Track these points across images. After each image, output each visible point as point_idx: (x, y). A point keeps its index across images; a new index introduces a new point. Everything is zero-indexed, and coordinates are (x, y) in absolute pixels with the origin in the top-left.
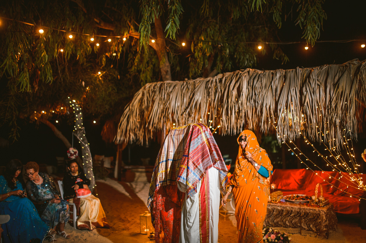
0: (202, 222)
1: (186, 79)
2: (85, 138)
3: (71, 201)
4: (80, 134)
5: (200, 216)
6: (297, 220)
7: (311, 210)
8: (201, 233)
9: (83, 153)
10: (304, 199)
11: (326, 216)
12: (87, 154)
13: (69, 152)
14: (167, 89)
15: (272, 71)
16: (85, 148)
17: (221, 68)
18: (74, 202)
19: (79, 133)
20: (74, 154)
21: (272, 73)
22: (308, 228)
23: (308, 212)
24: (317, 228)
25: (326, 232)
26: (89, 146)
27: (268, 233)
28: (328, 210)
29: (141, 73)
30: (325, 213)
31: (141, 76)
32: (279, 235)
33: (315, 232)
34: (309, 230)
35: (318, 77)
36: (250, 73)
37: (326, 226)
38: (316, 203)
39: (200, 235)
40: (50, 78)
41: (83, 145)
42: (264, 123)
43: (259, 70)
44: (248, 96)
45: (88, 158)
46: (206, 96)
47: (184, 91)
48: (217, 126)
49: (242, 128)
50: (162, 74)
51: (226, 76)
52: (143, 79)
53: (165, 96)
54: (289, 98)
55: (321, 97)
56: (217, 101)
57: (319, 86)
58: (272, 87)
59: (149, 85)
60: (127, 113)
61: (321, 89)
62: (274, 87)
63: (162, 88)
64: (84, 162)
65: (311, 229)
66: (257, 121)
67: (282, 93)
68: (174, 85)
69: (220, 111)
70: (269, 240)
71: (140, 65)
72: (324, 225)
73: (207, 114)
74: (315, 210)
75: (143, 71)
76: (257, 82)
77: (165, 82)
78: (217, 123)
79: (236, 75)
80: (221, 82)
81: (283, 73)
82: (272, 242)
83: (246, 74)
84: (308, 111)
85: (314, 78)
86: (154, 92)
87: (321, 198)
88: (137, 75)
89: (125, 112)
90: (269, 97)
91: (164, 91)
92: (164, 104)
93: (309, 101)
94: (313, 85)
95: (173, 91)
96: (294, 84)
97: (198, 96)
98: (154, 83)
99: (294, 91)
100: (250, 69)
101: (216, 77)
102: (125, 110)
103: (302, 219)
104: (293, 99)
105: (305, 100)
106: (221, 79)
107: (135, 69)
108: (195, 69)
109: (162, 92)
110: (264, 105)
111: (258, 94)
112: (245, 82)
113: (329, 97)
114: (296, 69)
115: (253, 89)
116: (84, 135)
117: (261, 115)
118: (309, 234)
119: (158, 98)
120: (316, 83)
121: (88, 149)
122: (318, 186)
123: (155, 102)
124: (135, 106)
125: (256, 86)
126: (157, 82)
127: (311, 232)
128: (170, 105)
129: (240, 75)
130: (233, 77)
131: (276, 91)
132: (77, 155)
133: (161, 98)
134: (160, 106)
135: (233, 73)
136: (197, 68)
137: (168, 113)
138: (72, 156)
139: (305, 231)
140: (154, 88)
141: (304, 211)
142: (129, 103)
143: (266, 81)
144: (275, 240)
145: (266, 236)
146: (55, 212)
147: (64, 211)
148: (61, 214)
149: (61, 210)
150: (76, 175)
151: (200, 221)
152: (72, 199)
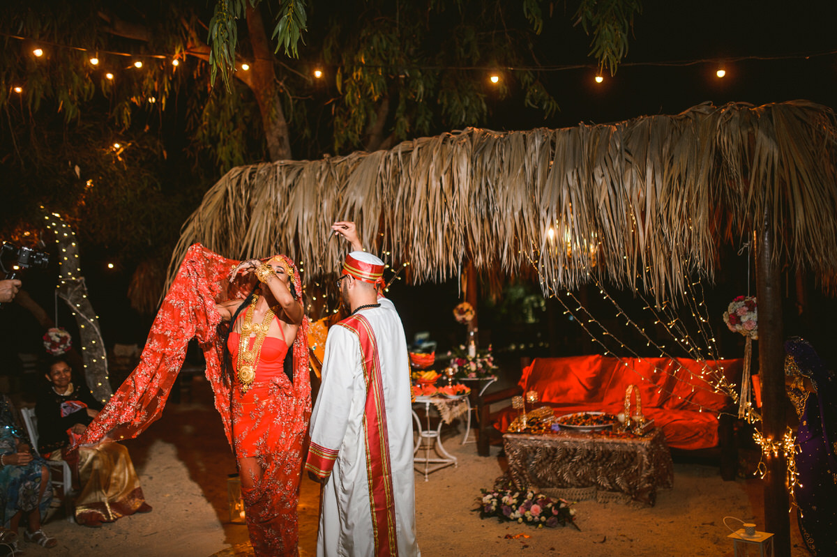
0: (373, 479)
1: (326, 156)
2: (88, 303)
3: (57, 458)
4: (75, 294)
5: (368, 467)
6: (586, 469)
7: (617, 444)
8: (373, 503)
9: (83, 339)
10: (601, 423)
11: (649, 456)
12: (94, 342)
13: (49, 339)
14: (281, 180)
15: (523, 133)
16: (88, 326)
17: (408, 130)
18: (64, 457)
19: (71, 291)
20: (61, 343)
21: (524, 136)
22: (611, 486)
23: (611, 449)
24: (631, 483)
25: (650, 492)
26: (97, 322)
27: (526, 501)
28: (653, 442)
29: (219, 145)
30: (647, 450)
31: (219, 150)
32: (550, 505)
33: (627, 494)
34: (613, 490)
35: (627, 144)
36: (475, 137)
37: (649, 479)
38: (628, 429)
39: (372, 507)
41: (84, 321)
42: (509, 252)
43: (493, 132)
44: (470, 191)
45: (96, 351)
46: (374, 193)
47: (321, 184)
48: (403, 263)
49: (460, 267)
50: (270, 145)
51: (419, 146)
52: (223, 158)
53: (279, 195)
54: (565, 193)
55: (634, 188)
56: (401, 203)
57: (631, 163)
58: (524, 167)
59: (236, 171)
60: (187, 240)
61: (634, 171)
62: (528, 167)
63: (271, 176)
64: (86, 360)
65: (617, 488)
66: (493, 247)
67: (548, 181)
68: (297, 171)
69: (409, 227)
70: (526, 518)
71: (216, 125)
72: (645, 476)
73: (378, 236)
74: (625, 444)
75: (224, 140)
76: (490, 159)
77: (277, 163)
78: (401, 256)
79: (443, 143)
80: (409, 159)
81: (548, 137)
82: (533, 523)
83: (465, 140)
84: (607, 221)
85: (618, 146)
86: (250, 187)
87: (636, 418)
88: (211, 148)
89: (182, 236)
90: (519, 193)
91: (276, 185)
92: (276, 215)
93: (607, 198)
94: (616, 163)
95: (295, 184)
96: (574, 162)
97: (355, 194)
98: (251, 166)
99: (575, 177)
100: (475, 129)
101: (395, 148)
102: (182, 233)
103: (597, 467)
104: (573, 194)
105: (600, 197)
106: (407, 154)
107: (204, 134)
108: (347, 133)
109: (270, 187)
110: (508, 211)
111: (494, 184)
112: (462, 159)
113: (652, 187)
114: (579, 126)
115: (481, 174)
116: (84, 296)
117: (501, 234)
118: (613, 498)
119: (261, 201)
120: (622, 157)
121: (97, 329)
122: (629, 390)
123: (255, 211)
124: (207, 220)
125: (489, 168)
126: (258, 163)
127: (619, 494)
128: (289, 216)
129: (452, 142)
130: (435, 148)
131: (534, 178)
132: (69, 345)
133: (268, 201)
134: (267, 219)
135: (434, 138)
136: (351, 130)
137: (286, 237)
138: (55, 348)
139: (604, 492)
140: (251, 178)
141: (601, 449)
142: (193, 216)
143: (512, 156)
144: (540, 517)
145: (520, 509)
146: (8, 484)
147: (34, 480)
148: (22, 488)
149: (24, 478)
150: (67, 393)
151: (369, 477)
152: (59, 451)
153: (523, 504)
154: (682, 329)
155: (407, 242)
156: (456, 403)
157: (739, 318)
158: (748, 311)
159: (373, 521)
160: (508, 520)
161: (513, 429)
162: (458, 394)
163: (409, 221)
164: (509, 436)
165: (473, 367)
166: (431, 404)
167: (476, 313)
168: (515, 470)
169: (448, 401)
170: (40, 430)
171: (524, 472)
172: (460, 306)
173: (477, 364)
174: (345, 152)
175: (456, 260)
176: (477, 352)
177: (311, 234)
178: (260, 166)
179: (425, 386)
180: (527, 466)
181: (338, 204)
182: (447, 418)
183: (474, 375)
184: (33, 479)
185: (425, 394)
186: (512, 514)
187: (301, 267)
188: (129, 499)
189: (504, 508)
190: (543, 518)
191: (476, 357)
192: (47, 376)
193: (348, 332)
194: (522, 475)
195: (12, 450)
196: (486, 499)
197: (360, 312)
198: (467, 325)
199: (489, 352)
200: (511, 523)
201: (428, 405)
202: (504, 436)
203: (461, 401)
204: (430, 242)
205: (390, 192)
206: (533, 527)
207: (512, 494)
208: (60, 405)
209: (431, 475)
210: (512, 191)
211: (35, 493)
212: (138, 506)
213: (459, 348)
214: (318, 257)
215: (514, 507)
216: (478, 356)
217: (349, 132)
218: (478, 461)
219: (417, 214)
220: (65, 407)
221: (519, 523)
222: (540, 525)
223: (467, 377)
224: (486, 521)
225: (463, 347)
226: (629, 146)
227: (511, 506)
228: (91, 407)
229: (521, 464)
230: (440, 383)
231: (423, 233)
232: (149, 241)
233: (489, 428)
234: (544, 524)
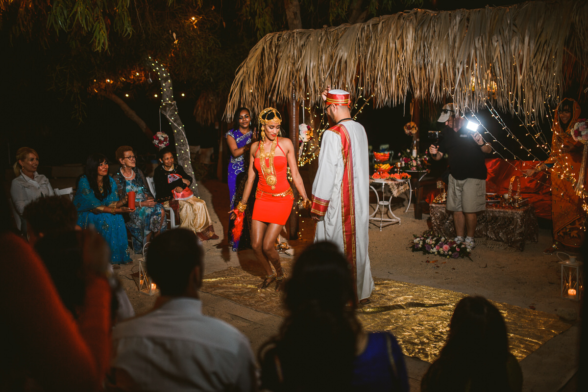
0: (345, 216)
1: (325, 26)
2: (178, 117)
3: (167, 206)
4: (171, 112)
5: (342, 209)
6: (481, 227)
7: (502, 212)
8: (344, 230)
9: (176, 139)
10: (494, 199)
11: (522, 220)
12: (182, 141)
13: (157, 138)
14: (297, 42)
15: (450, 12)
16: (179, 131)
17: (377, 8)
18: (170, 206)
19: (169, 110)
20: (165, 141)
21: (450, 14)
22: (496, 237)
23: (497, 215)
24: (509, 237)
25: (520, 242)
26: (183, 128)
27: (440, 242)
28: (525, 212)
29: (257, 17)
30: (521, 216)
31: (257, 21)
32: (455, 246)
33: (506, 243)
34: (497, 240)
35: (515, 20)
36: (418, 15)
37: (521, 234)
38: (510, 203)
39: (343, 232)
40: (129, 29)
41: (176, 128)
42: (436, 88)
43: (430, 11)
44: (414, 50)
45: (183, 146)
46: (354, 50)
47: (322, 45)
48: (371, 94)
49: (405, 97)
50: (288, 17)
51: (383, 21)
52: (259, 26)
53: (295, 52)
54: (473, 52)
55: (517, 49)
56: (371, 57)
57: (516, 33)
58: (448, 35)
59: (270, 36)
60: (239, 79)
61: (517, 38)
62: (451, 35)
63: (291, 39)
64: (178, 151)
65: (500, 239)
66: (426, 84)
67: (463, 43)
68: (307, 35)
69: (375, 72)
70: (440, 252)
71: (254, 4)
72: (518, 232)
73: (356, 77)
74: (507, 212)
75: (259, 14)
76: (427, 29)
77: (295, 31)
78: (369, 90)
79: (398, 19)
80: (376, 30)
81: (465, 15)
82: (444, 255)
83: (412, 17)
84: (498, 70)
85: (509, 22)
86: (278, 46)
87: (516, 197)
88: (250, 19)
89: (236, 77)
90: (444, 51)
91: (294, 45)
92: (294, 64)
93: (499, 55)
94: (506, 33)
95: (306, 44)
96: (480, 32)
97: (342, 51)
98: (278, 33)
99: (480, 42)
100: (419, 10)
101: (368, 22)
102: (236, 75)
103: (488, 225)
104: (478, 53)
105: (495, 54)
106: (375, 25)
107: (246, 10)
108: (338, 10)
109: (291, 46)
110: (437, 63)
111: (429, 46)
112: (409, 30)
113: (528, 49)
114: (485, 8)
115: (421, 39)
116: (176, 113)
117: (432, 78)
118: (497, 245)
119: (284, 55)
120: (510, 28)
121: (184, 133)
122: (513, 179)
123: (281, 62)
124: (251, 67)
125: (426, 35)
126: (282, 31)
127: (501, 243)
128: (302, 65)
129: (404, 18)
130: (393, 22)
131: (454, 41)
132: (168, 142)
133: (289, 55)
134: (288, 66)
135: (393, 15)
136: (340, 8)
137: (299, 77)
138: (161, 144)
139: (491, 241)
140: (278, 40)
141: (491, 215)
142: (243, 64)
143: (441, 27)
144: (448, 252)
145: (436, 247)
146: (144, 217)
147: (158, 216)
148: (152, 219)
149: (153, 214)
150: (171, 170)
151: (342, 215)
152: (168, 202)
153: (438, 244)
154: (544, 139)
155: (374, 82)
156: (402, 184)
157: (580, 132)
158: (586, 128)
159: (344, 240)
160: (429, 253)
161: (436, 200)
162: (403, 178)
163: (375, 68)
164: (433, 205)
165: (415, 164)
166: (385, 184)
167: (418, 129)
168: (435, 226)
169: (396, 182)
170: (156, 190)
171: (441, 227)
172: (408, 124)
173: (417, 162)
174: (336, 24)
175: (403, 93)
176: (417, 154)
177: (315, 76)
178: (284, 32)
179: (382, 173)
180: (444, 223)
181: (331, 57)
182: (395, 193)
183: (414, 169)
184: (158, 214)
185: (382, 178)
186: (432, 250)
187: (308, 96)
188: (207, 232)
189: (426, 246)
190: (450, 253)
191: (417, 157)
192: (160, 160)
193: (335, 134)
194: (439, 229)
195: (144, 199)
196: (416, 241)
197: (341, 123)
198: (413, 136)
199: (425, 155)
200: (430, 255)
201: (384, 184)
202: (430, 205)
203: (404, 183)
204: (388, 82)
205: (364, 50)
206: (444, 258)
207: (432, 238)
208: (167, 176)
209: (383, 228)
210: (440, 49)
211: (158, 223)
212: (211, 235)
213: (406, 151)
214: (318, 90)
215: (433, 245)
216: (418, 156)
217: (339, 9)
218: (414, 222)
219: (381, 64)
220: (170, 177)
221: (435, 255)
222: (448, 257)
223: (410, 170)
224: (415, 253)
225: (408, 151)
226: (516, 22)
227: (431, 245)
228: (184, 178)
229: (439, 222)
230: (392, 171)
231: (383, 76)
232: (212, 79)
233: (423, 201)
234: (450, 256)
